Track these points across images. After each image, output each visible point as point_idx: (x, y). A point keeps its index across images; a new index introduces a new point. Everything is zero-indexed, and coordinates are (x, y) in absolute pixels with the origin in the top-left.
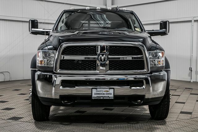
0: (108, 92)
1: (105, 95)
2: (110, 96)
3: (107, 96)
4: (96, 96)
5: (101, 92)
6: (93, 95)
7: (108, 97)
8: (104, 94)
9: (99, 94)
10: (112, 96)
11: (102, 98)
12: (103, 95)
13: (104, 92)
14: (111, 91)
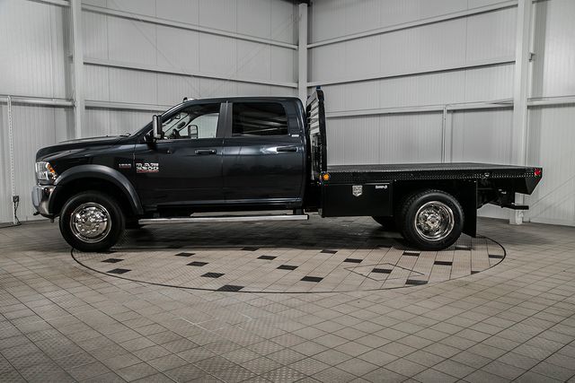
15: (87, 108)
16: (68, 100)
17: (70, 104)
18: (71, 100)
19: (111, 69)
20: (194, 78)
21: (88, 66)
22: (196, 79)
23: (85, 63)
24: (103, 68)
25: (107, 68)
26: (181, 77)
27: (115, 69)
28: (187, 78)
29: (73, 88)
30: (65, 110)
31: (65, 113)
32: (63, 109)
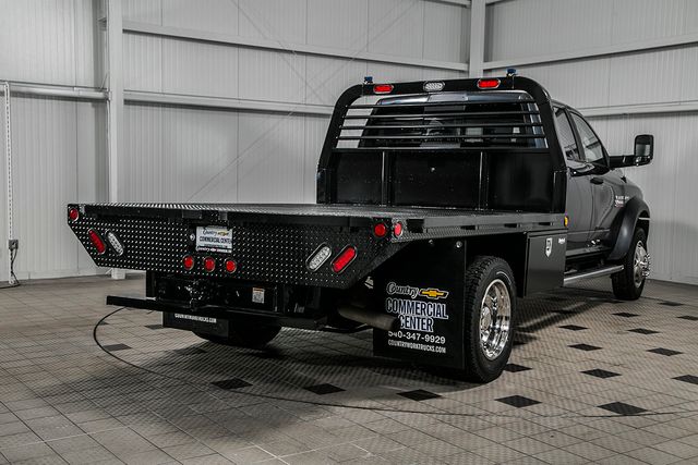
15: (127, 102)
16: (98, 89)
17: (100, 95)
18: (102, 89)
19: (166, 40)
20: (296, 56)
21: (130, 36)
22: (300, 57)
23: (125, 31)
24: (155, 39)
25: (160, 39)
26: (276, 54)
27: (172, 41)
28: (286, 55)
29: (106, 71)
30: (93, 106)
31: (93, 110)
32: (90, 104)
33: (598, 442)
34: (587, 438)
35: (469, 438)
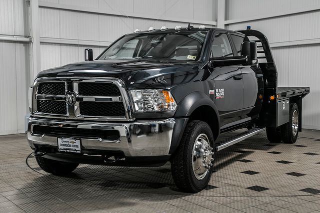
0: (74, 144)
1: (72, 148)
2: (77, 149)
3: (74, 148)
4: (62, 147)
5: (67, 143)
6: (60, 147)
7: (75, 150)
8: (70, 146)
9: (65, 145)
10: (79, 149)
11: (68, 151)
12: (69, 148)
13: (70, 144)
14: (78, 142)
15: (41, 43)
16: (26, 37)
17: (27, 40)
18: (29, 37)
19: (61, 11)
20: (128, 19)
21: (43, 9)
22: (131, 19)
23: (40, 7)
24: (55, 11)
25: (58, 11)
26: (118, 18)
27: (64, 12)
28: (123, 18)
29: (30, 27)
30: (24, 45)
31: (24, 47)
32: (22, 44)
33: (290, 208)
34: (285, 206)
35: (223, 208)
